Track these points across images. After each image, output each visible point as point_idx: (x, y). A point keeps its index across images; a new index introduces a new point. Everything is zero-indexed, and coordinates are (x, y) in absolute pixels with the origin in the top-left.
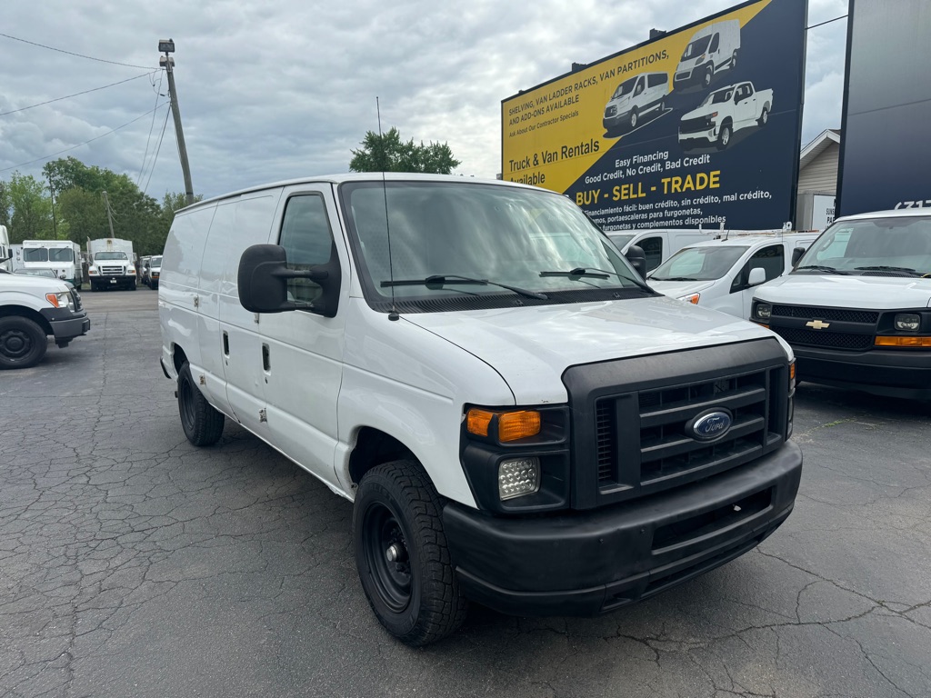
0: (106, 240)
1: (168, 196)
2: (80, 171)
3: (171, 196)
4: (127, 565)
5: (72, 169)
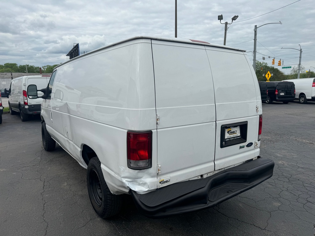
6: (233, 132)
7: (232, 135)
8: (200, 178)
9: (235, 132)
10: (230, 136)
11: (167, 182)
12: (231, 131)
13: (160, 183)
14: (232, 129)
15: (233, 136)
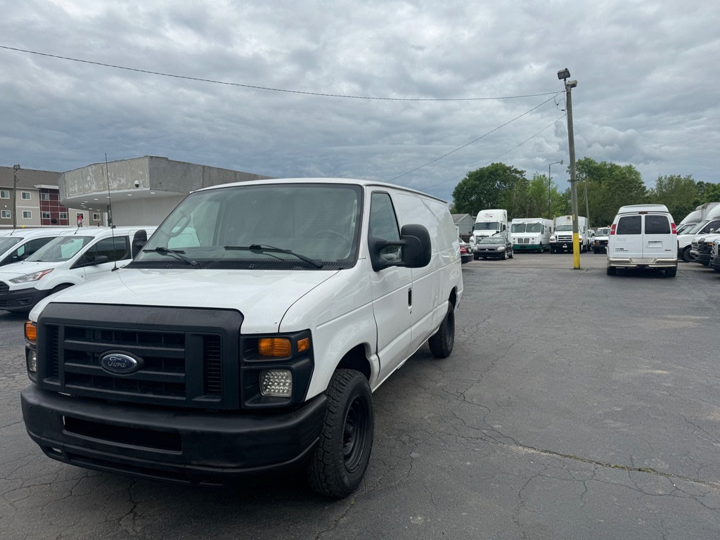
0: (566, 216)
1: (660, 179)
2: (591, 167)
3: (663, 178)
5: (587, 166)
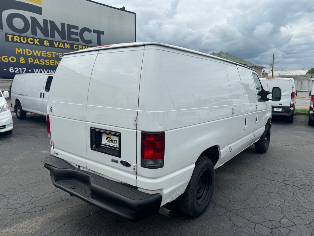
4: (296, 177)
6: (113, 141)
7: (110, 143)
8: (77, 167)
9: (115, 141)
10: (108, 143)
11: (57, 154)
12: (110, 138)
13: (54, 152)
14: (112, 137)
15: (112, 145)
